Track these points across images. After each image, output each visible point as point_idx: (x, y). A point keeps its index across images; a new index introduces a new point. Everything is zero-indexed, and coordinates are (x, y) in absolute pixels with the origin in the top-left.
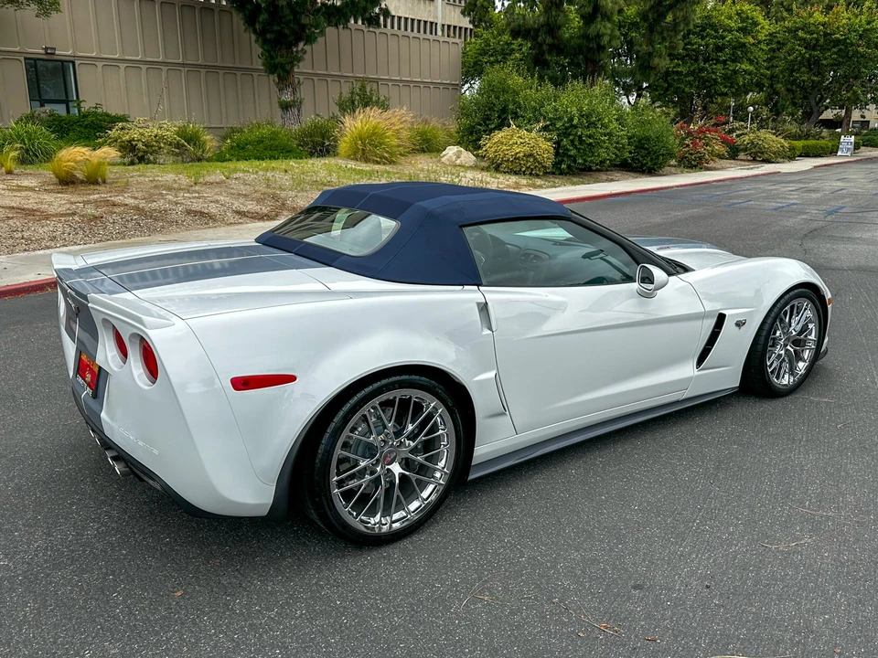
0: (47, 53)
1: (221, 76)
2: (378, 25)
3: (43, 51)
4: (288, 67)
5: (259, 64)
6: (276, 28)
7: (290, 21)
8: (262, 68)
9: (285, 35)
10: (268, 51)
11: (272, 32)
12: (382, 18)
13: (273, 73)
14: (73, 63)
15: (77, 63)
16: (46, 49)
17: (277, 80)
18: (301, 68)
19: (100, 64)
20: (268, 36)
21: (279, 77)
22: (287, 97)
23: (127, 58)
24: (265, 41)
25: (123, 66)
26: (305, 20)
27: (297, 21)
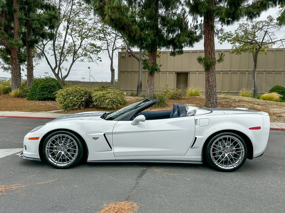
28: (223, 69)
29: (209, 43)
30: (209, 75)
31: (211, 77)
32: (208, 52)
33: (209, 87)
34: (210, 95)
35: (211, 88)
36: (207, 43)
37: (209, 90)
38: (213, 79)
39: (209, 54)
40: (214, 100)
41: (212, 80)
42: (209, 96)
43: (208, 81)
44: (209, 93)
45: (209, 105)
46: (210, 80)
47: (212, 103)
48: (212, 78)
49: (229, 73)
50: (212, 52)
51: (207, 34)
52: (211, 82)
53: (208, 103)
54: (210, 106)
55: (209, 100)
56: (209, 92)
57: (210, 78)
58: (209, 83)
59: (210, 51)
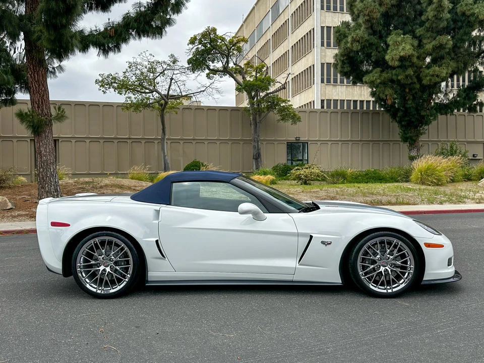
0: (296, 140)
1: (381, 145)
2: (475, 111)
3: (295, 139)
4: (414, 138)
5: (398, 138)
6: (406, 119)
7: (415, 114)
8: (400, 139)
9: (413, 122)
10: (404, 131)
11: (406, 121)
12: (478, 108)
13: (406, 142)
14: (307, 143)
15: (309, 143)
16: (296, 138)
17: (409, 145)
18: (422, 138)
19: (319, 143)
20: (403, 123)
21: (410, 144)
22: (414, 153)
23: (332, 139)
24: (402, 126)
25: (330, 143)
26: (423, 113)
27: (419, 114)
28: (117, 134)
29: (36, 87)
30: (41, 144)
31: (45, 146)
32: (36, 102)
33: (41, 165)
34: (43, 178)
35: (44, 165)
36: (33, 86)
37: (41, 170)
38: (48, 151)
39: (38, 107)
40: (51, 186)
42: (42, 181)
43: (37, 153)
44: (42, 175)
45: (42, 195)
46: (43, 152)
47: (48, 192)
48: (46, 149)
49: (128, 141)
50: (42, 103)
51: (31, 71)
52: (45, 156)
53: (41, 193)
55: (42, 188)
56: (42, 172)
57: (42, 149)
58: (41, 158)
59: (39, 101)
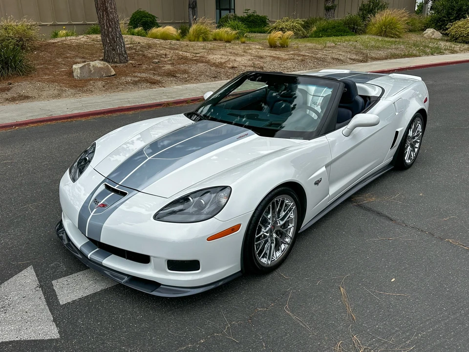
33: (109, 24)
34: (113, 38)
35: (112, 23)
37: (110, 29)
38: (113, 7)
40: (122, 48)
41: (112, 9)
42: (113, 42)
44: (112, 36)
45: (114, 58)
46: (109, 8)
47: (120, 54)
48: (112, 5)
53: (112, 56)
54: (118, 60)
55: (114, 50)
56: (111, 32)
57: (108, 5)
58: (108, 15)
